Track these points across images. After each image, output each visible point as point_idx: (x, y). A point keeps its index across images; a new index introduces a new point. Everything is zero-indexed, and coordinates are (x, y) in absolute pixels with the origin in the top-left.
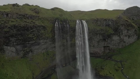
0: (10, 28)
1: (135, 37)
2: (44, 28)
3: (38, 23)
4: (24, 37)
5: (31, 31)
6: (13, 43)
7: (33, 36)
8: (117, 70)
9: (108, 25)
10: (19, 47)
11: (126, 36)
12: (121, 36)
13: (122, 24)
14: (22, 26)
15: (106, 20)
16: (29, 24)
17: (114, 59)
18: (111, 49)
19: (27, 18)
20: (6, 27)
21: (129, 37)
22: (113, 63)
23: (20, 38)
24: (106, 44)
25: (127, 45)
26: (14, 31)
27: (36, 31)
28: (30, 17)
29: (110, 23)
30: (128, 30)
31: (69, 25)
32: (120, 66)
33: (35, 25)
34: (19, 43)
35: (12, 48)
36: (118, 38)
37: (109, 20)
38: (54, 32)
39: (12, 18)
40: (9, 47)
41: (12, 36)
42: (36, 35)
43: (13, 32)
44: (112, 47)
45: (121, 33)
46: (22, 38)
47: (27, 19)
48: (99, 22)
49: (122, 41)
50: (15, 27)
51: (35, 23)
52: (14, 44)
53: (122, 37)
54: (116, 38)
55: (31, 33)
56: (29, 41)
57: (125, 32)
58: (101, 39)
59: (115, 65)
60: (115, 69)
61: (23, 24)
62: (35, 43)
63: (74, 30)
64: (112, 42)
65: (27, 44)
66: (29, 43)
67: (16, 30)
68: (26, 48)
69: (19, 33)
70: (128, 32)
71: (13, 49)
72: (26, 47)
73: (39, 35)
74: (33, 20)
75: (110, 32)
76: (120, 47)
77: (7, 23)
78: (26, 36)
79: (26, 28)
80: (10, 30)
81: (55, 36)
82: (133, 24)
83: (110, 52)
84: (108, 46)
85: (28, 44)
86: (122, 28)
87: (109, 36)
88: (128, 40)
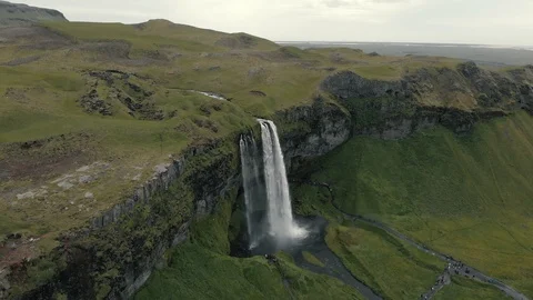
0: (203, 172)
1: (346, 132)
2: (231, 155)
3: (225, 151)
4: (214, 180)
5: (221, 166)
6: (205, 193)
7: (222, 175)
8: (324, 202)
9: (302, 119)
10: (209, 198)
11: (330, 133)
12: (322, 134)
13: (325, 113)
14: (213, 164)
15: (298, 109)
16: (218, 156)
18: (305, 160)
20: (200, 171)
21: (335, 133)
22: (315, 189)
23: (211, 183)
24: (296, 153)
25: (331, 148)
27: (225, 165)
28: (215, 144)
29: (305, 113)
30: (334, 122)
31: (254, 137)
32: (329, 194)
33: (223, 157)
34: (210, 191)
36: (317, 138)
37: (304, 108)
38: (240, 158)
39: (201, 154)
40: (201, 202)
41: (205, 183)
42: (224, 171)
43: (206, 177)
44: (305, 156)
45: (322, 130)
46: (213, 182)
47: (213, 149)
48: (289, 116)
49: (323, 142)
50: (208, 168)
51: (222, 152)
53: (323, 136)
54: (313, 139)
55: (220, 172)
56: (219, 184)
57: (329, 126)
58: (291, 147)
59: (318, 193)
60: (321, 200)
61: (213, 160)
62: (223, 184)
63: (260, 144)
64: (307, 147)
66: (219, 186)
67: (208, 173)
69: (211, 175)
70: (333, 126)
71: (204, 203)
72: (215, 195)
73: (227, 170)
74: (219, 147)
75: (305, 130)
76: (320, 154)
77: (199, 165)
78: (216, 176)
81: (240, 163)
82: (343, 110)
84: (298, 156)
85: (218, 188)
86: (325, 119)
87: (304, 138)
88: (333, 140)
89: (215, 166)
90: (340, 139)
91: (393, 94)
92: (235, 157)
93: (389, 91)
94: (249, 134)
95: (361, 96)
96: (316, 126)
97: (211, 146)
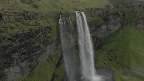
0: (10, 39)
1: (120, 25)
4: (29, 48)
5: (38, 36)
6: (17, 60)
7: (40, 44)
8: (111, 60)
11: (112, 24)
12: (109, 25)
13: (111, 13)
14: (26, 33)
15: (98, 9)
16: (34, 26)
17: (104, 48)
18: (99, 38)
19: (28, 17)
20: (4, 38)
21: (115, 24)
22: (105, 53)
23: (25, 51)
24: (95, 34)
25: (112, 33)
26: (16, 43)
27: (42, 35)
28: (32, 16)
29: (101, 13)
30: (115, 19)
31: (71, 20)
32: (113, 55)
33: (41, 28)
34: (24, 58)
35: (15, 68)
36: (106, 27)
37: (101, 9)
38: (59, 32)
39: (9, 22)
40: (11, 69)
42: (42, 40)
43: (16, 45)
44: (99, 36)
45: (109, 22)
46: (27, 50)
47: (29, 19)
48: (93, 12)
49: (109, 29)
50: (17, 35)
51: (39, 24)
52: (19, 61)
55: (37, 40)
56: (36, 51)
57: (112, 21)
58: (93, 30)
59: (107, 55)
60: (109, 59)
61: (26, 29)
62: (42, 51)
64: (101, 31)
65: (34, 57)
66: (36, 53)
67: (19, 41)
68: (33, 61)
69: (23, 43)
70: (114, 21)
71: (17, 69)
73: (46, 39)
74: (36, 19)
75: (100, 21)
76: (106, 35)
77: (3, 32)
78: (32, 45)
79: (31, 34)
80: (11, 42)
83: (97, 41)
84: (96, 36)
85: (35, 55)
86: (111, 17)
87: (100, 26)
88: (114, 28)
89: (31, 35)
90: (117, 28)
91: (142, 7)
92: (54, 30)
93: (140, 6)
94: (67, 16)
95: (127, 7)
96: (106, 20)
97: (25, 16)
